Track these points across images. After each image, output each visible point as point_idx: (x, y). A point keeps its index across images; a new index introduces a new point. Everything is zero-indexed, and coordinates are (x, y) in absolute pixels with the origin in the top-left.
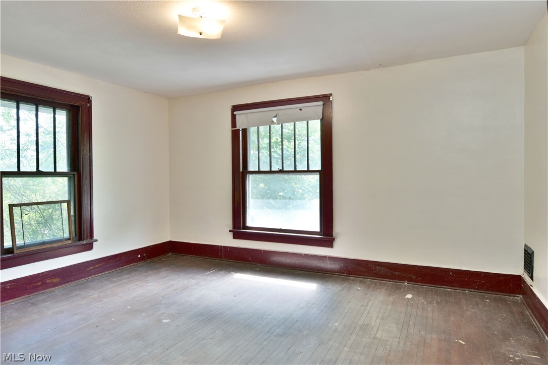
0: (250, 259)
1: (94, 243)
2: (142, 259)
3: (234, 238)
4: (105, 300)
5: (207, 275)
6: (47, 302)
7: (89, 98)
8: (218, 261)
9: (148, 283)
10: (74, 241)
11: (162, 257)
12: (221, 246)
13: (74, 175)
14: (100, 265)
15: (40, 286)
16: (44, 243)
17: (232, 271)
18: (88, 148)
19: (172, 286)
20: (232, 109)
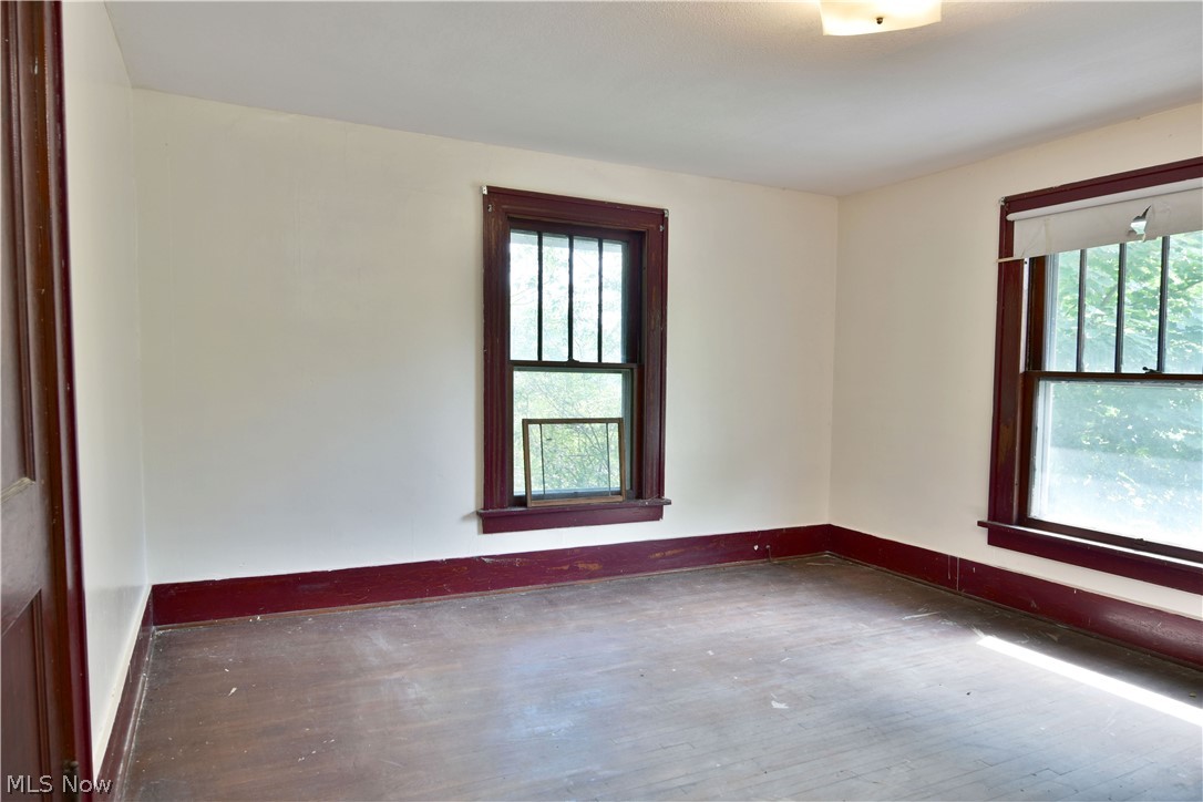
0: (1034, 604)
1: (665, 507)
2: (762, 554)
3: (989, 543)
4: (669, 626)
5: (906, 623)
6: (572, 604)
7: (664, 214)
8: (943, 592)
9: (763, 610)
10: (628, 498)
11: (807, 557)
12: (954, 559)
13: (632, 369)
14: (676, 551)
15: (566, 572)
16: (576, 495)
17: (978, 627)
18: (659, 317)
19: (812, 628)
20: (1002, 207)
